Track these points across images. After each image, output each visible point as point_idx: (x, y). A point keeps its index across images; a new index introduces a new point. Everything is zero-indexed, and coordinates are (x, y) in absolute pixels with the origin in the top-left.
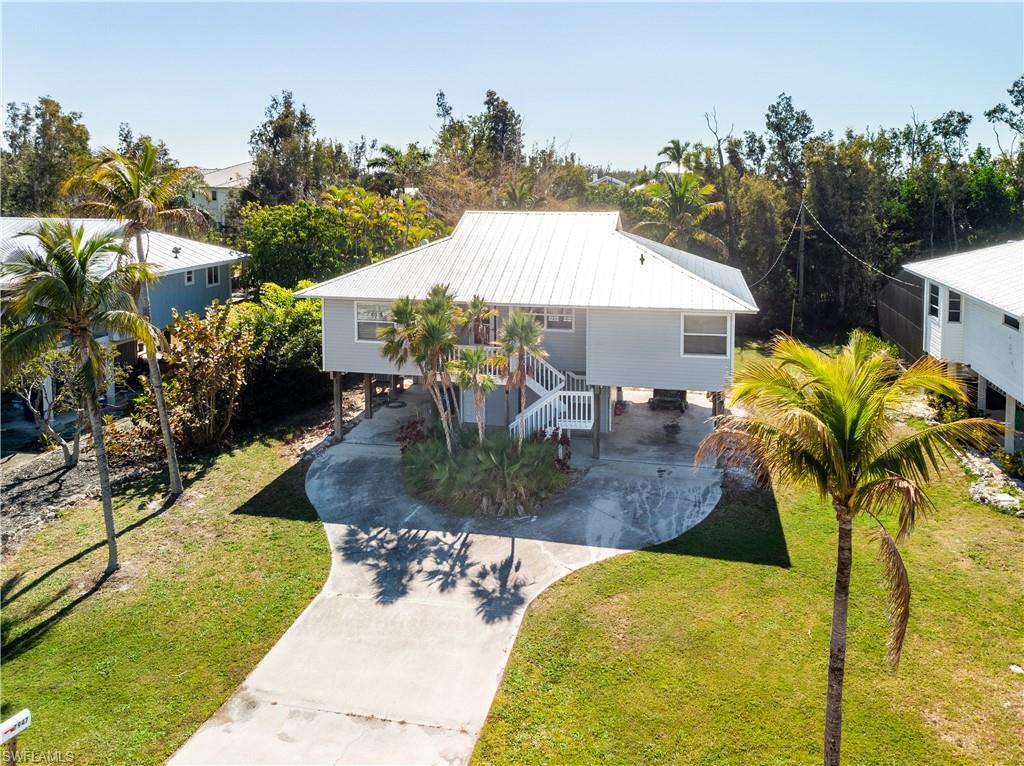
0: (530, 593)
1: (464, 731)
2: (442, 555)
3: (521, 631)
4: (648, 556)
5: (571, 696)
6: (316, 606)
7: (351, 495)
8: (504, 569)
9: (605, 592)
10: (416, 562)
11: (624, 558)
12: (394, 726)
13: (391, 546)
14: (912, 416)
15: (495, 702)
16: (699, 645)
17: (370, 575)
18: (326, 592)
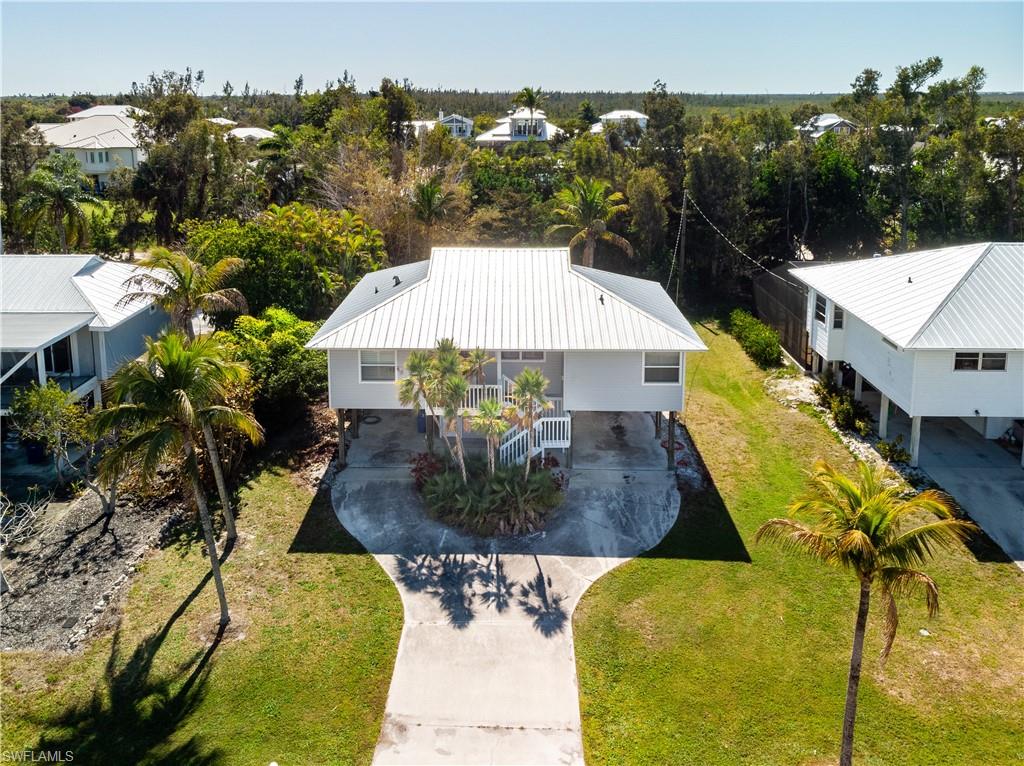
0: (569, 606)
1: (569, 730)
2: (486, 578)
3: (575, 641)
4: (645, 562)
5: (633, 692)
6: (407, 636)
7: (382, 524)
8: (540, 585)
9: (625, 598)
10: (466, 585)
11: (629, 564)
12: (516, 731)
13: (440, 572)
14: (802, 402)
15: (581, 703)
16: (708, 638)
17: (436, 603)
18: (409, 622)
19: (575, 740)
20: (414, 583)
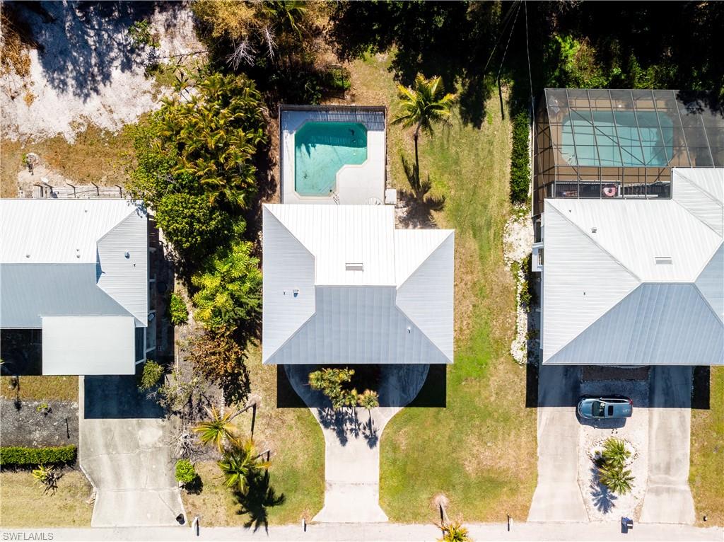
0: (379, 434)
1: (375, 484)
2: (351, 420)
6: (327, 450)
8: (370, 424)
13: (334, 418)
14: (515, 261)
15: (380, 474)
17: (335, 434)
18: (327, 444)
19: (377, 487)
20: (326, 424)
